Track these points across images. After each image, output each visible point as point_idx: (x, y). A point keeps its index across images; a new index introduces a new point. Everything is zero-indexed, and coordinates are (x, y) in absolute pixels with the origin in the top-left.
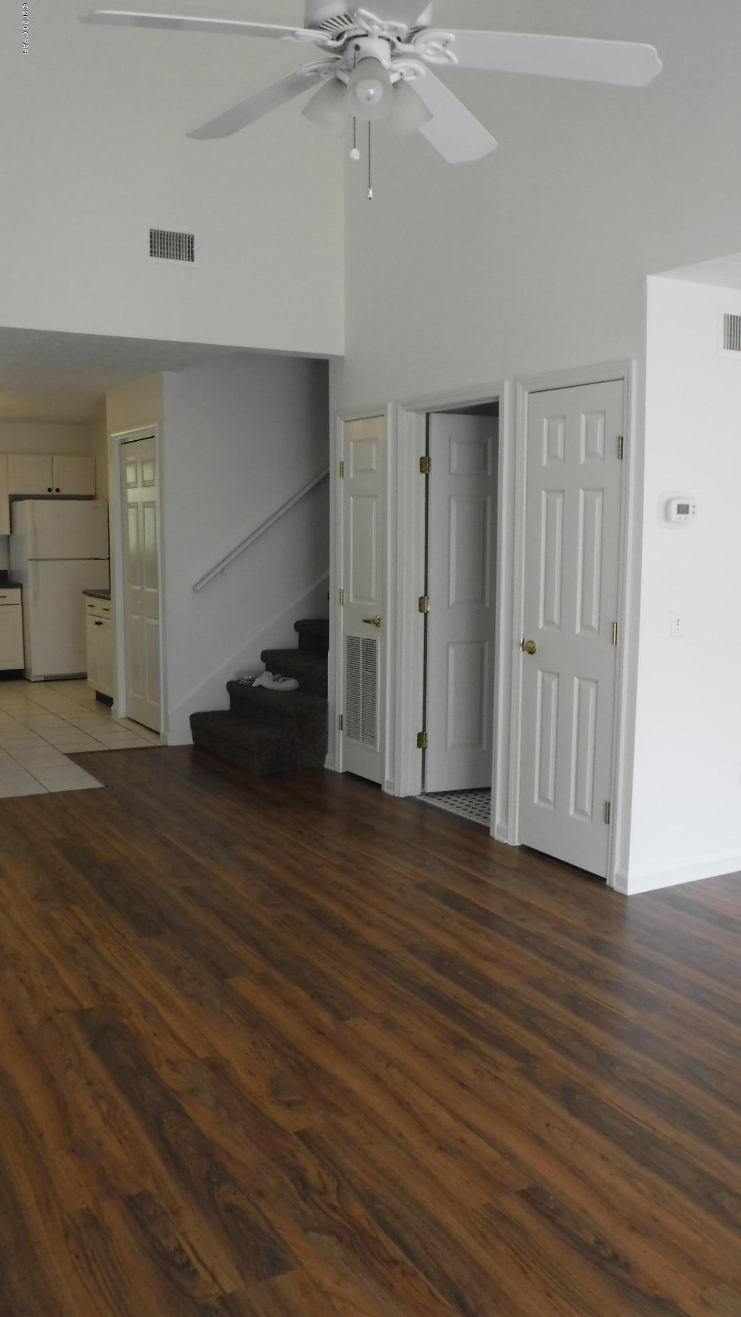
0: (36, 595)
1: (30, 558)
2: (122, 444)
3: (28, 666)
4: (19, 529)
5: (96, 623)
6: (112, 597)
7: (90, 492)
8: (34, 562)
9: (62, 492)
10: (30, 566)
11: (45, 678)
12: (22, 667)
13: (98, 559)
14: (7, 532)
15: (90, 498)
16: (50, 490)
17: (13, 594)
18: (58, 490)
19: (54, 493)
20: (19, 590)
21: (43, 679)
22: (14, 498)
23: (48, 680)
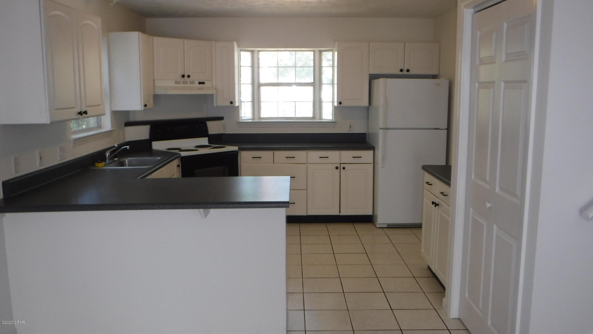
0: (384, 159)
1: (382, 127)
2: (476, 12)
3: (375, 213)
4: (375, 103)
5: (433, 203)
6: (452, 183)
7: (435, 72)
8: (384, 130)
9: (411, 73)
10: (381, 132)
11: (388, 225)
12: (371, 213)
13: (439, 129)
14: (366, 104)
15: (434, 77)
16: (401, 70)
17: (367, 155)
18: (408, 71)
19: (405, 73)
20: (371, 152)
21: (386, 226)
22: (373, 77)
23: (391, 227)
